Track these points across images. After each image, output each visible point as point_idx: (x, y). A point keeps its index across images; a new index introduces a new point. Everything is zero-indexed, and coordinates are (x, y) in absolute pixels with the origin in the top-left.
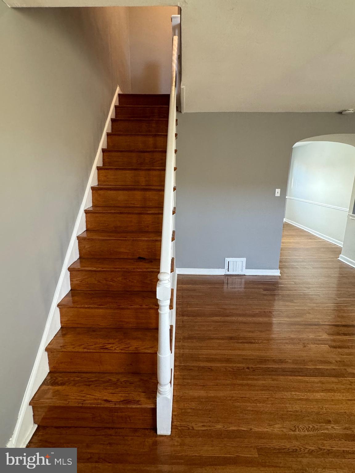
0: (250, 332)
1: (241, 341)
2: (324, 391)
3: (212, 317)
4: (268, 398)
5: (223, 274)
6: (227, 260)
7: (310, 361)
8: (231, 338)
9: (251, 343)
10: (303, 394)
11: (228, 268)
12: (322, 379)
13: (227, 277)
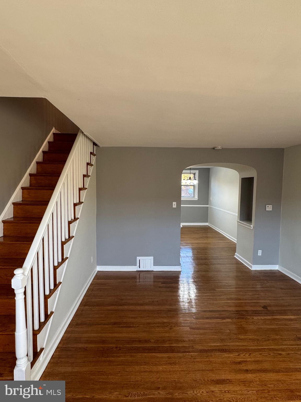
0: (132, 318)
1: (122, 325)
2: (167, 365)
3: (107, 306)
4: (120, 371)
5: (135, 270)
6: (138, 258)
7: (168, 341)
8: (115, 324)
9: (130, 327)
10: (149, 367)
11: (139, 265)
12: (170, 354)
13: (138, 273)
